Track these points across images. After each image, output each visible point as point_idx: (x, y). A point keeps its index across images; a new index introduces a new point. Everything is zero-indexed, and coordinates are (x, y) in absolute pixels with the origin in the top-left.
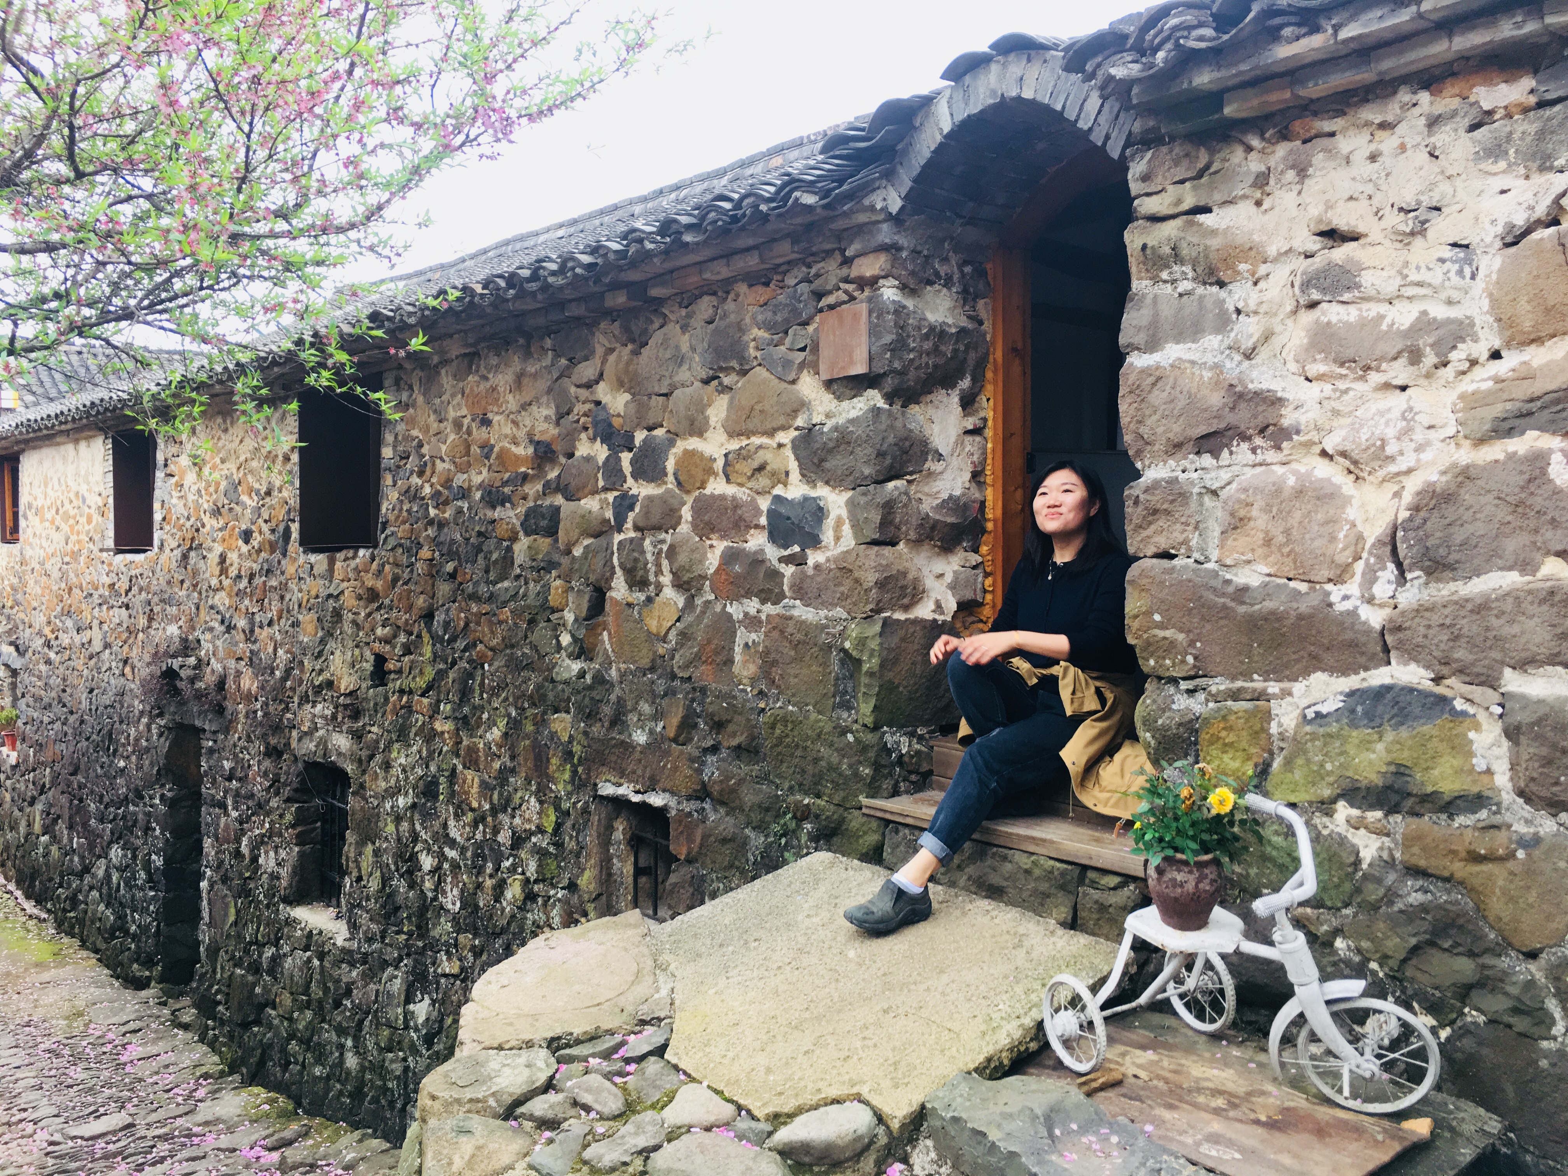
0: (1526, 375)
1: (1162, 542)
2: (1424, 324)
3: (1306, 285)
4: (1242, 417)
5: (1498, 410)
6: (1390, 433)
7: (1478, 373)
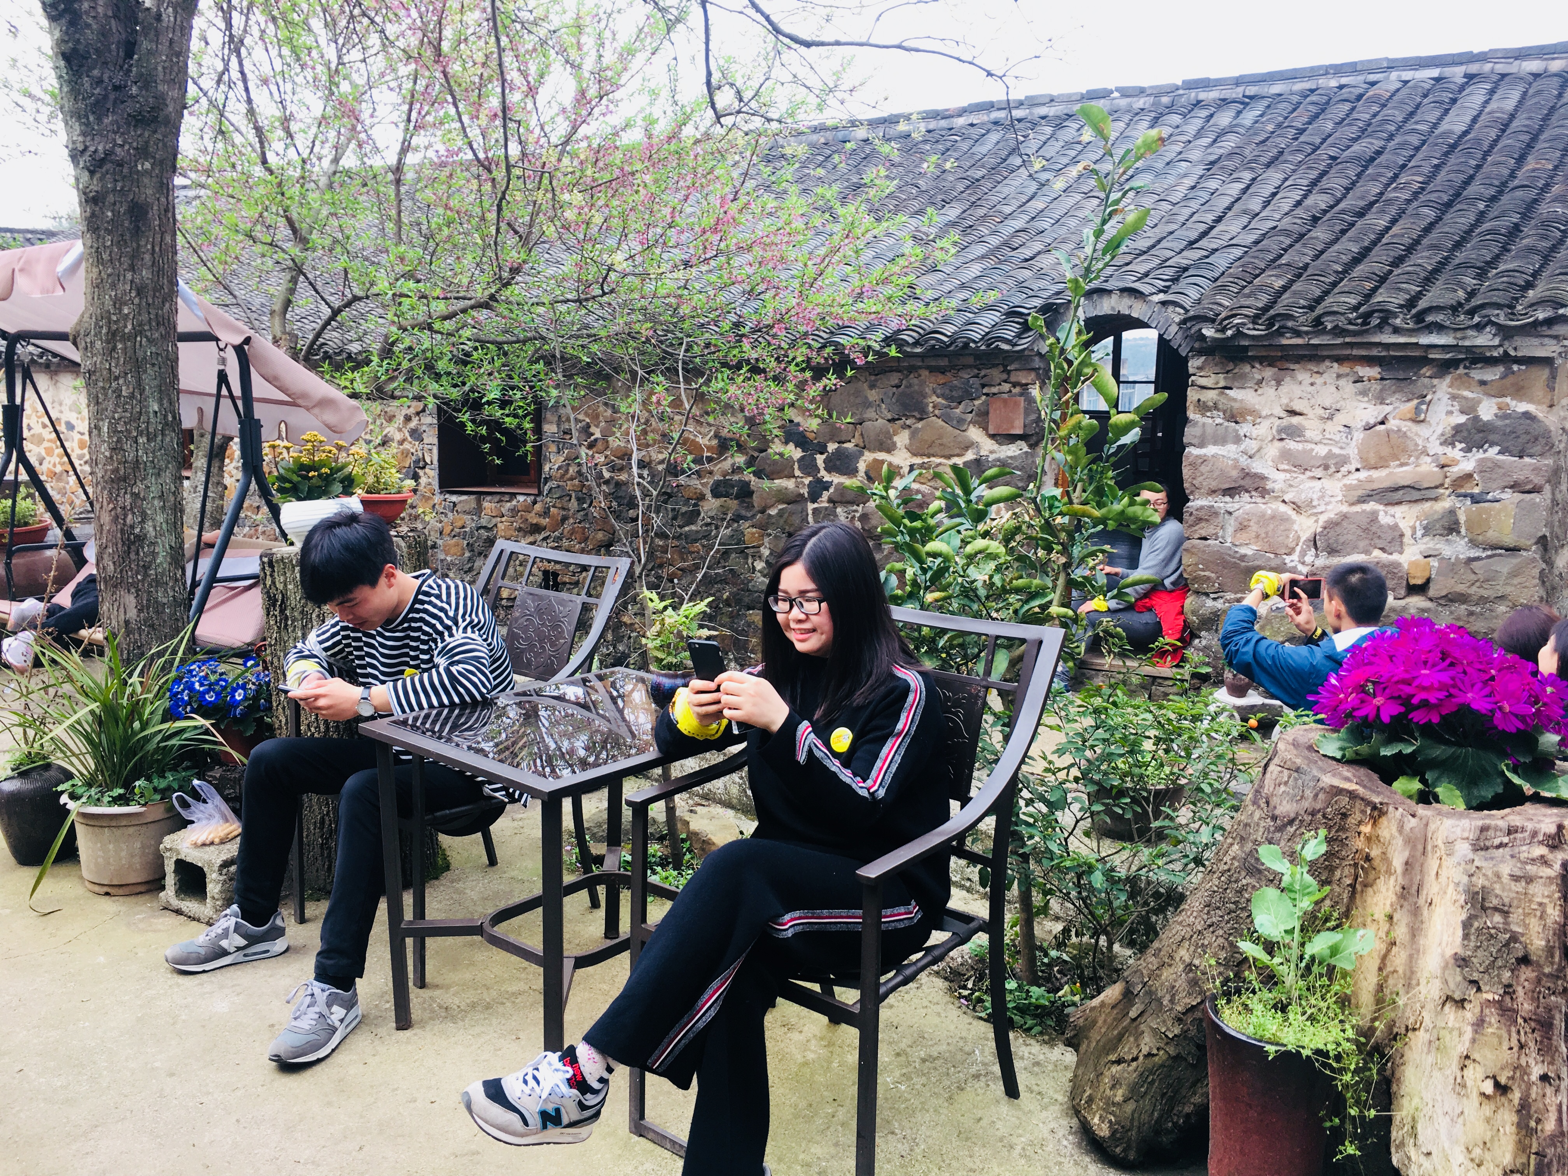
0: (1370, 480)
1: (1204, 533)
2: (1330, 455)
3: (1280, 431)
4: (1247, 483)
5: (1360, 492)
6: (1315, 497)
7: (1351, 477)
